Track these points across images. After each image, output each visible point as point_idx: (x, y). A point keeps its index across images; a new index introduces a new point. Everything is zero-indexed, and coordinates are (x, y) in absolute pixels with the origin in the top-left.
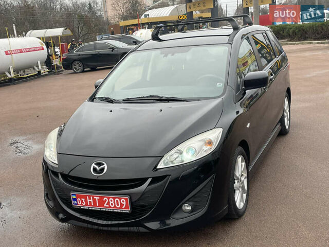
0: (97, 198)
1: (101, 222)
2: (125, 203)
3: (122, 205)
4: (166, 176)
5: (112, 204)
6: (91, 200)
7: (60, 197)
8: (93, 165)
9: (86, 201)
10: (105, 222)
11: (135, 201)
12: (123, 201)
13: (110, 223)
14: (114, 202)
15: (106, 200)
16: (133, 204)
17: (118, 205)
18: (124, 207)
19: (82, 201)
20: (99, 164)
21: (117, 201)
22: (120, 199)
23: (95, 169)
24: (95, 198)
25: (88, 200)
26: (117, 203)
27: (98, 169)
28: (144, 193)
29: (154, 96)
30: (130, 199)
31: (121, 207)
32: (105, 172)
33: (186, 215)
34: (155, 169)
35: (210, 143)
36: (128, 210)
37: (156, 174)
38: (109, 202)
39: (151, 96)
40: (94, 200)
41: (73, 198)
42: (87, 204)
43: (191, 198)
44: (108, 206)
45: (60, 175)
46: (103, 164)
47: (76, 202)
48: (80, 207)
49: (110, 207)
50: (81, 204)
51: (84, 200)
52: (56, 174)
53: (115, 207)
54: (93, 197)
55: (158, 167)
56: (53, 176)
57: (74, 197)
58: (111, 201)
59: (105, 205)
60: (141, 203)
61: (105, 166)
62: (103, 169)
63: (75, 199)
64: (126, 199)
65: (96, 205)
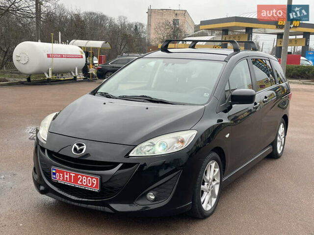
0: (73, 175)
1: (73, 197)
2: (95, 183)
3: (93, 184)
4: (135, 164)
5: (85, 182)
6: (68, 176)
7: (43, 170)
8: (75, 145)
9: (63, 176)
10: (76, 198)
11: (105, 183)
12: (94, 181)
13: (80, 199)
14: (87, 180)
15: (80, 177)
16: (102, 184)
17: (89, 184)
18: (94, 186)
19: (60, 176)
20: (80, 145)
21: (89, 180)
22: (92, 178)
23: (75, 149)
24: (71, 174)
25: (65, 176)
26: (89, 182)
27: (78, 149)
28: (114, 176)
29: (146, 97)
30: (101, 180)
31: (92, 186)
32: (83, 152)
33: (150, 203)
34: (127, 156)
35: (182, 142)
36: (97, 190)
37: (127, 161)
38: (82, 180)
39: (143, 96)
40: (70, 176)
41: (53, 173)
42: (63, 179)
43: (155, 187)
44: (81, 183)
45: (46, 151)
46: (83, 145)
47: (55, 177)
48: (58, 181)
49: (83, 184)
50: (59, 179)
51: (62, 175)
52: (43, 149)
53: (87, 185)
54: (70, 173)
55: (130, 155)
56: (40, 150)
57: (54, 171)
58: (84, 179)
59: (79, 182)
60: (110, 184)
61: (85, 147)
62: (82, 150)
63: (54, 174)
64: (97, 179)
65: (70, 181)
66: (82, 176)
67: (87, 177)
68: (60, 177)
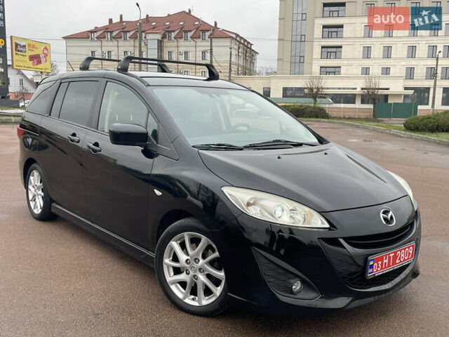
0: (391, 255)
2: (411, 252)
3: (409, 253)
5: (402, 258)
6: (387, 261)
8: (382, 214)
9: (382, 263)
19: (378, 264)
22: (409, 248)
23: (385, 219)
25: (385, 261)
27: (389, 218)
31: (408, 258)
32: (395, 220)
36: (412, 260)
38: (400, 256)
41: (370, 266)
42: (382, 268)
45: (342, 241)
47: (371, 270)
48: (375, 275)
49: (401, 262)
50: (377, 271)
51: (380, 263)
53: (405, 260)
54: (389, 255)
56: (328, 246)
57: (371, 263)
59: (397, 261)
61: (391, 212)
62: (392, 217)
63: (372, 266)
64: (413, 246)
65: (389, 266)
66: (400, 251)
67: (405, 249)
68: (378, 267)
